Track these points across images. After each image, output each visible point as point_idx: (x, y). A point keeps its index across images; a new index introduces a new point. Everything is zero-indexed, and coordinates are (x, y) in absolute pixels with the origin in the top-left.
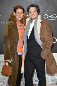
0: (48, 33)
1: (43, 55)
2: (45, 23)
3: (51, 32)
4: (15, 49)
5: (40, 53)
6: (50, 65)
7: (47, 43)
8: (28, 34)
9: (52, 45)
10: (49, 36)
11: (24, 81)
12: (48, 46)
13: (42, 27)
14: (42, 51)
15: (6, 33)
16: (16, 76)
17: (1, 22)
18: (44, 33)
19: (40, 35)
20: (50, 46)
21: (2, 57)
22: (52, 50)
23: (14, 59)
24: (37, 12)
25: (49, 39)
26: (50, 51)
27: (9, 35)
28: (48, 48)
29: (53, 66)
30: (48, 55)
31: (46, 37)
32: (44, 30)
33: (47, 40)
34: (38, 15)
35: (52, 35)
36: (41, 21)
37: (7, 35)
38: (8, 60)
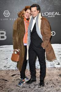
0: (47, 28)
1: (44, 46)
2: (45, 19)
3: (50, 27)
4: (22, 41)
5: (41, 44)
6: (49, 53)
7: (46, 36)
8: (31, 28)
9: (50, 37)
10: (48, 30)
11: (29, 66)
12: (47, 38)
13: (42, 23)
14: (42, 42)
15: (15, 28)
16: (22, 62)
17: (10, 19)
18: (44, 27)
19: (41, 29)
20: (49, 38)
21: (11, 47)
22: (50, 41)
23: (21, 49)
24: (38, 10)
25: (48, 32)
26: (49, 42)
27: (17, 29)
28: (47, 40)
29: (51, 54)
30: (47, 46)
31: (45, 31)
32: (44, 25)
33: (46, 33)
34: (39, 13)
35: (51, 29)
36: (41, 18)
37: (16, 29)
38: (16, 50)
